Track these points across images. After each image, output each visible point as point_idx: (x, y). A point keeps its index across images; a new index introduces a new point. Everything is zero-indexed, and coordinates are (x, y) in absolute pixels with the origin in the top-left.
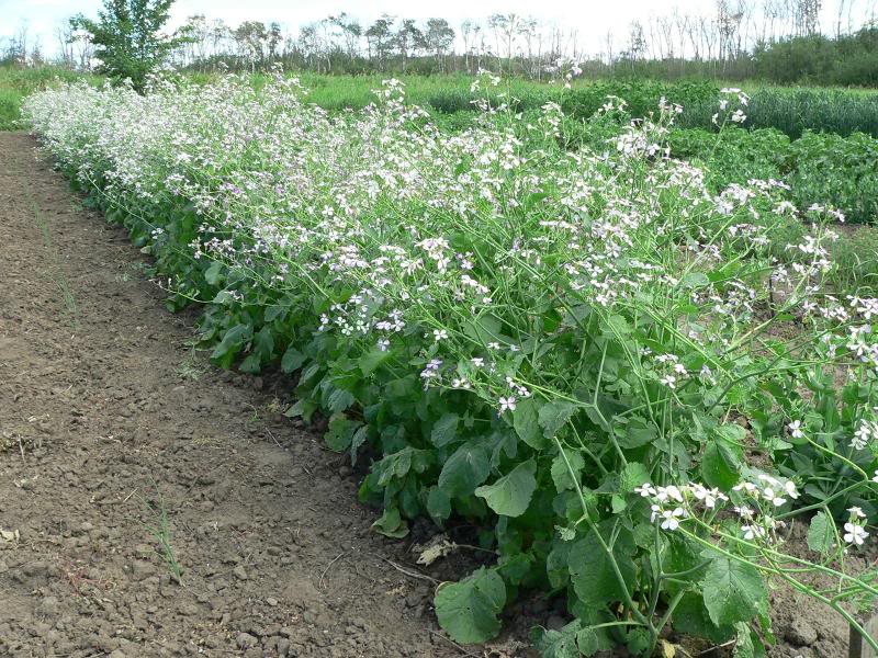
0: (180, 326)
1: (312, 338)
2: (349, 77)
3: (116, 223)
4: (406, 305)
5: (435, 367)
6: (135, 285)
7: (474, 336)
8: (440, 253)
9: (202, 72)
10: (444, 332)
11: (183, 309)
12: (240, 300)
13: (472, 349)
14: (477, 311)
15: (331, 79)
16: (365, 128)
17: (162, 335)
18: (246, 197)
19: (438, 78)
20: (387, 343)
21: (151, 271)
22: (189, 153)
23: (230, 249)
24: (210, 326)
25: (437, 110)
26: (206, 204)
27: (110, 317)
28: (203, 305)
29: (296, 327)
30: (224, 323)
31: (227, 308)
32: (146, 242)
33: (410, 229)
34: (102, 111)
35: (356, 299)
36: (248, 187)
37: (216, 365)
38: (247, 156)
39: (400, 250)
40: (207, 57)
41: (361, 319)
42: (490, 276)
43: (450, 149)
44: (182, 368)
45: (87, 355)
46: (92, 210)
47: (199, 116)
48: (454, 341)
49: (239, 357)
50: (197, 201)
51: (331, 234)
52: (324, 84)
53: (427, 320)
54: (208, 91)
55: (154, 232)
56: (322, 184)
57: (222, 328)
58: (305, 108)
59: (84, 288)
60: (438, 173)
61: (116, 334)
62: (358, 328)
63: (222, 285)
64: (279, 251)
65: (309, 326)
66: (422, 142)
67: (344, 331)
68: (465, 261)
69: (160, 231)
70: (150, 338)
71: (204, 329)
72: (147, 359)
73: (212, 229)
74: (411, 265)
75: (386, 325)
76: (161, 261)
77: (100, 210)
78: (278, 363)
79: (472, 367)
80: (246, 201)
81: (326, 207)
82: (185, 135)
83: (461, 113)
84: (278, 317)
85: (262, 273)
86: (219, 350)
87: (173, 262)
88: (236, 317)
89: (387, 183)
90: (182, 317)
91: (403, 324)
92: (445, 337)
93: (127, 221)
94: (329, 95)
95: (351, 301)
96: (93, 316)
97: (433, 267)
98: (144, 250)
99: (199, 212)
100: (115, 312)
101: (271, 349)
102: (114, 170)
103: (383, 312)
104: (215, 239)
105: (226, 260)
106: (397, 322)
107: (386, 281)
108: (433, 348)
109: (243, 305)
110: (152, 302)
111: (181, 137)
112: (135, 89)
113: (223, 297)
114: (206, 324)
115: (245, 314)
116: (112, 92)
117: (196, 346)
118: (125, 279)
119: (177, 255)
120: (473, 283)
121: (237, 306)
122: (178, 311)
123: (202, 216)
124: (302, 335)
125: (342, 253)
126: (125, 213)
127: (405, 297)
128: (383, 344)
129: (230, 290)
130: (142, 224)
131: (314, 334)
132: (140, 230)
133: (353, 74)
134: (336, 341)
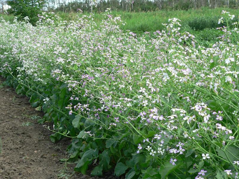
0: (58, 150)
1: (131, 157)
2: (144, 13)
3: (22, 94)
4: (186, 140)
5: (203, 174)
6: (33, 128)
7: (224, 157)
8: (205, 112)
9: (65, 12)
10: (207, 155)
11: (59, 141)
12: (92, 136)
13: (223, 165)
14: (226, 144)
15: (134, 14)
16: (157, 43)
17: (48, 156)
18: (95, 81)
19: (193, 11)
20: (175, 160)
21: (41, 120)
22: (63, 58)
23: (87, 109)
24: (75, 150)
25: (193, 29)
26: (74, 85)
27: (20, 146)
28: (70, 139)
29: (122, 150)
30: (82, 148)
31: (83, 140)
32: (38, 105)
33: (186, 99)
34: (13, 35)
35: (157, 137)
36: (96, 76)
37: (78, 172)
38: (94, 59)
39: (183, 111)
40: (67, 3)
41: (160, 147)
42: (231, 124)
43: (206, 54)
44: (60, 173)
45: (7, 167)
46: (8, 87)
47: (67, 37)
48: (213, 160)
49: (91, 167)
50: (68, 83)
51: (144, 102)
52: (130, 17)
53: (198, 148)
54: (72, 24)
55: (44, 100)
56: (136, 74)
57: (81, 151)
58: (124, 32)
59: (5, 130)
60: (200, 68)
61: (23, 155)
62: (159, 152)
63: (81, 128)
64: (114, 111)
65: (129, 150)
66: (190, 51)
67: (151, 154)
68: (218, 116)
69: (48, 99)
70: (42, 157)
71: (71, 151)
72: (41, 169)
73: (77, 99)
74: (189, 119)
75: (173, 151)
76: (47, 115)
77: (12, 87)
78: (112, 170)
79: (225, 174)
80: (94, 83)
81: (141, 88)
82: (61, 48)
83: (206, 30)
84: (113, 145)
85: (104, 121)
86: (80, 163)
87: (54, 115)
88: (89, 145)
89: (173, 74)
90: (59, 145)
91: (183, 150)
92: (209, 157)
93: (28, 93)
94: (133, 23)
95: (155, 138)
96: (11, 145)
97: (201, 119)
98: (37, 109)
99: (70, 89)
100: (23, 143)
101: (108, 163)
102: (22, 66)
103: (172, 143)
104: (79, 104)
105: (85, 115)
106: (180, 149)
107: (174, 127)
108: (201, 163)
109: (94, 139)
110: (42, 137)
111: (59, 49)
112: (30, 22)
113: (83, 134)
114: (72, 149)
115: (94, 144)
116: (18, 25)
117: (67, 161)
118: (27, 125)
119: (56, 112)
120: (223, 128)
121: (90, 139)
122: (57, 142)
123: (71, 92)
124: (126, 155)
125: (151, 112)
126: (27, 89)
127: (186, 136)
128: (173, 161)
129: (86, 131)
130: (36, 95)
131: (133, 154)
132: (35, 97)
133: (145, 11)
134: (145, 158)
